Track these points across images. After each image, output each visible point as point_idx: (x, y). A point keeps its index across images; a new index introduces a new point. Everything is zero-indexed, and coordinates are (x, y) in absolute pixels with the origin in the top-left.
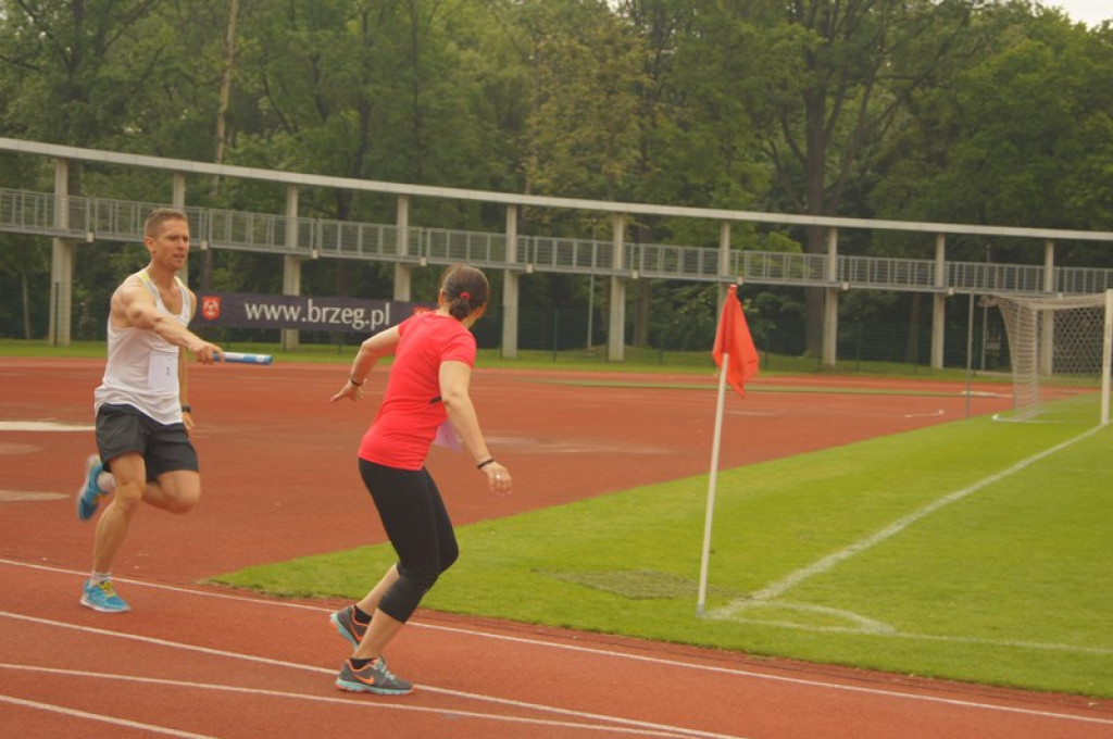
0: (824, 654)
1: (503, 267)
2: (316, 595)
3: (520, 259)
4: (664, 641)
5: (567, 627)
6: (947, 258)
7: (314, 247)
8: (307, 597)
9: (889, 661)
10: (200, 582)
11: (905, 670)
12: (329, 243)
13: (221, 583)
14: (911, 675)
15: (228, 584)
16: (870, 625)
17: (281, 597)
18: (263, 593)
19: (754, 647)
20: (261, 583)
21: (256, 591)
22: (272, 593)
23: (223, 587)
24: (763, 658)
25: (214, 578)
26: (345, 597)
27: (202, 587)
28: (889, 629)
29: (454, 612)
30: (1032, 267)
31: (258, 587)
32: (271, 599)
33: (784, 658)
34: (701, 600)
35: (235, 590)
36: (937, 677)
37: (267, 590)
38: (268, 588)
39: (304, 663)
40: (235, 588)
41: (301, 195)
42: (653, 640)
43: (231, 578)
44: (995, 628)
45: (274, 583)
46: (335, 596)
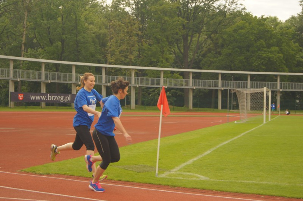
0: (190, 186)
1: (102, 84)
2: (51, 174)
3: (106, 82)
4: (147, 183)
5: (120, 180)
6: (222, 80)
7: (49, 80)
8: (48, 174)
9: (208, 187)
10: (18, 171)
11: (212, 189)
12: (53, 79)
13: (24, 171)
14: (214, 191)
15: (26, 171)
16: (203, 178)
17: (41, 174)
18: (36, 174)
19: (171, 184)
20: (35, 171)
21: (34, 173)
22: (38, 174)
23: (25, 172)
24: (174, 187)
25: (22, 170)
26: (59, 174)
27: (19, 172)
28: (208, 179)
29: (89, 177)
30: (244, 82)
31: (35, 172)
32: (38, 175)
33: (179, 187)
34: (157, 172)
35: (28, 173)
36: (221, 191)
37: (37, 173)
38: (37, 172)
39: (47, 192)
40: (28, 172)
41: (45, 65)
42: (144, 183)
43: (27, 170)
44: (236, 178)
45: (39, 171)
46: (56, 174)
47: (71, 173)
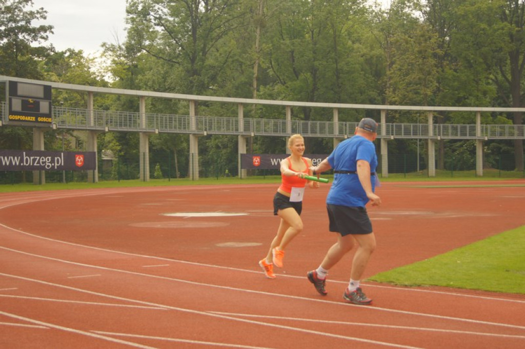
2: (423, 285)
8: (419, 286)
10: (364, 280)
13: (373, 280)
15: (376, 281)
17: (406, 286)
18: (396, 285)
20: (392, 280)
21: (392, 284)
22: (401, 285)
23: (375, 282)
25: (369, 278)
26: (437, 286)
27: (366, 282)
29: (494, 291)
31: (393, 282)
32: (402, 287)
35: (381, 283)
38: (397, 282)
43: (378, 278)
45: (398, 280)
46: (432, 285)
47: (459, 284)
